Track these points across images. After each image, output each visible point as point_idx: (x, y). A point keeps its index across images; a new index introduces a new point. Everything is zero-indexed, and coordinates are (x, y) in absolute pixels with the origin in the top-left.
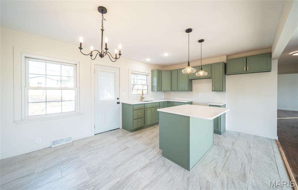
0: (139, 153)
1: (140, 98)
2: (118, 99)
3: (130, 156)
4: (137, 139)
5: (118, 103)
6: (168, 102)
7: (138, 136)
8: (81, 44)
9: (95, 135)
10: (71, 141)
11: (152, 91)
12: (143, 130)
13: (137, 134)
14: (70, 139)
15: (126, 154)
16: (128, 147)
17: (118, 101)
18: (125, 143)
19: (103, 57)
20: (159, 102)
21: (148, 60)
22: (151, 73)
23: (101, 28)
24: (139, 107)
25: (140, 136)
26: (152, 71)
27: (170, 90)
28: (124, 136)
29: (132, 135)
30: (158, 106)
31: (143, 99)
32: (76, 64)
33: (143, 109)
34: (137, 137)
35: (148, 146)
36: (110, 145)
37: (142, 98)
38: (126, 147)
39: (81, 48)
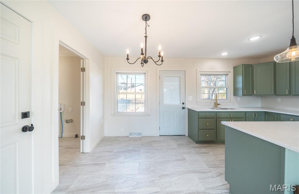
0: (194, 172)
1: (213, 104)
2: (183, 104)
3: (182, 171)
4: (201, 154)
5: (183, 108)
6: (266, 113)
7: (203, 150)
8: (128, 55)
9: (160, 136)
10: (141, 136)
11: (234, 95)
12: (214, 145)
13: (203, 147)
14: (140, 134)
15: (179, 166)
16: (185, 159)
17: (184, 106)
18: (183, 153)
19: (147, 63)
20: (246, 112)
21: (225, 54)
22: (232, 71)
23: (145, 35)
24: (208, 115)
25: (205, 152)
26: (234, 68)
27: (273, 93)
28: (186, 145)
29: (196, 147)
30: (243, 118)
31: (218, 106)
32: (145, 73)
33: (214, 118)
34: (201, 152)
35: (211, 169)
36: (167, 149)
37: (216, 105)
38: (182, 158)
39: (128, 59)
